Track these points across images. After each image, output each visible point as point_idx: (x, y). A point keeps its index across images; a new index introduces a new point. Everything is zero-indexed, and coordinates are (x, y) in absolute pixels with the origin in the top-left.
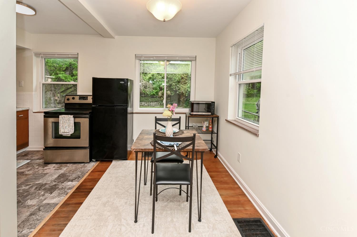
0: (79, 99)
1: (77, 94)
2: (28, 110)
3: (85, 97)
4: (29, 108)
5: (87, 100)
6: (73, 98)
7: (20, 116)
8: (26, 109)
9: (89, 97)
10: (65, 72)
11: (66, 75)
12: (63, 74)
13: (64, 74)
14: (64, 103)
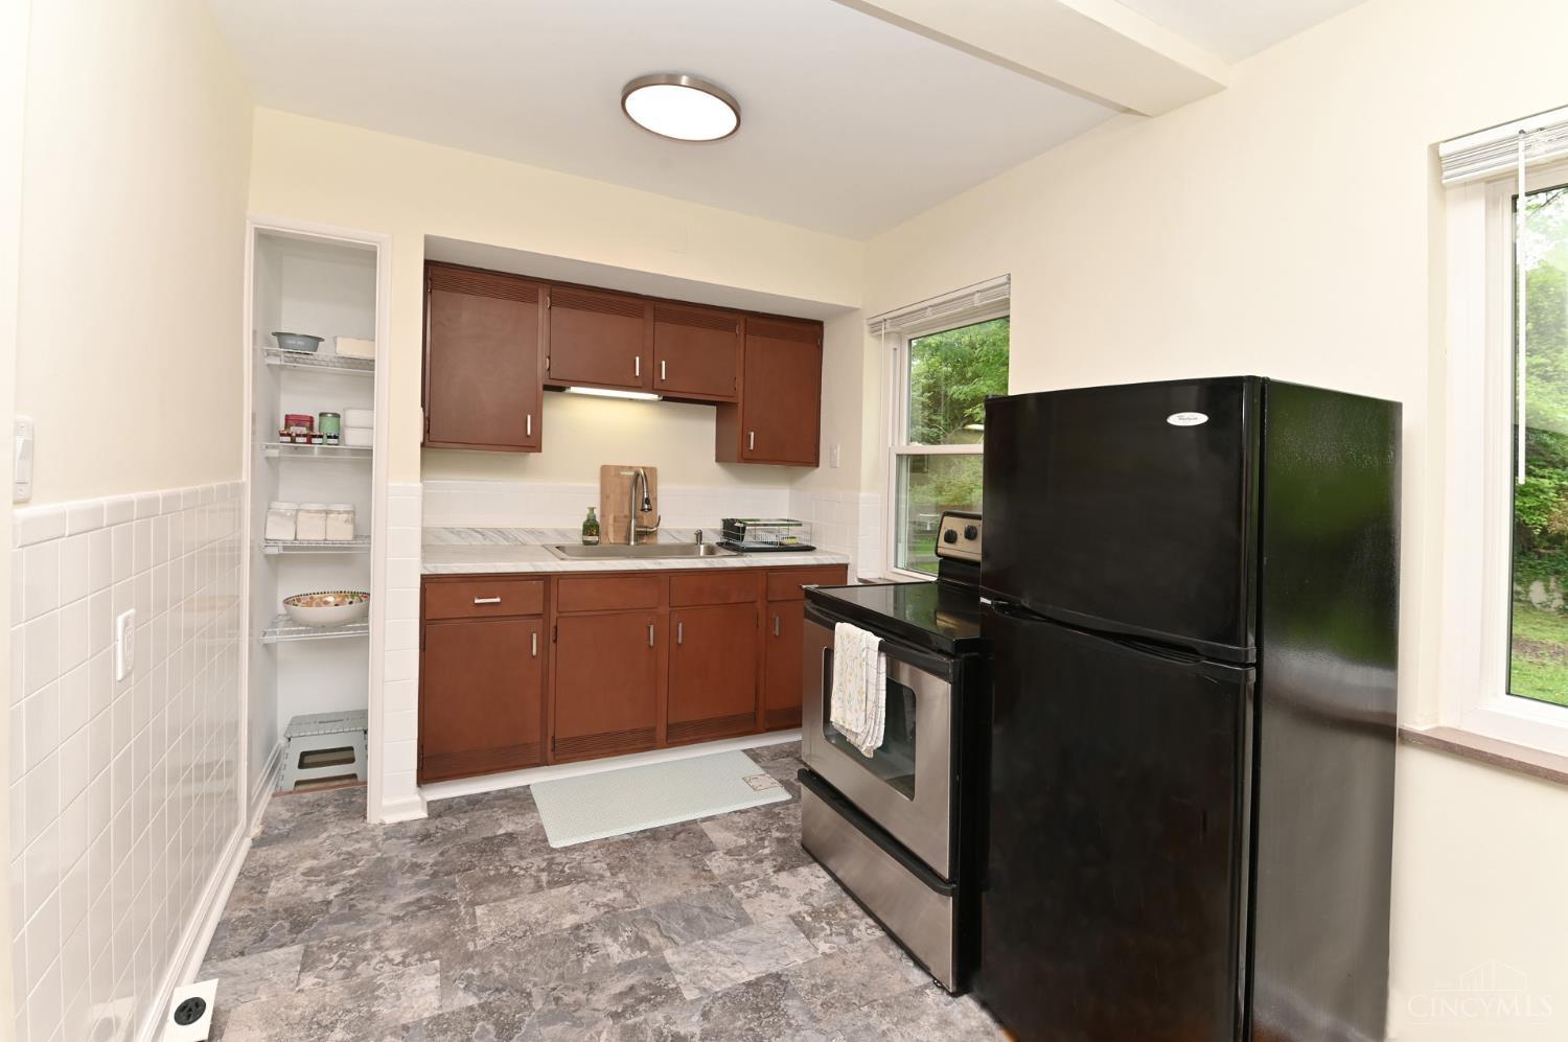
2: (846, 567)
6: (970, 534)
7: (804, 587)
8: (835, 563)
14: (937, 553)
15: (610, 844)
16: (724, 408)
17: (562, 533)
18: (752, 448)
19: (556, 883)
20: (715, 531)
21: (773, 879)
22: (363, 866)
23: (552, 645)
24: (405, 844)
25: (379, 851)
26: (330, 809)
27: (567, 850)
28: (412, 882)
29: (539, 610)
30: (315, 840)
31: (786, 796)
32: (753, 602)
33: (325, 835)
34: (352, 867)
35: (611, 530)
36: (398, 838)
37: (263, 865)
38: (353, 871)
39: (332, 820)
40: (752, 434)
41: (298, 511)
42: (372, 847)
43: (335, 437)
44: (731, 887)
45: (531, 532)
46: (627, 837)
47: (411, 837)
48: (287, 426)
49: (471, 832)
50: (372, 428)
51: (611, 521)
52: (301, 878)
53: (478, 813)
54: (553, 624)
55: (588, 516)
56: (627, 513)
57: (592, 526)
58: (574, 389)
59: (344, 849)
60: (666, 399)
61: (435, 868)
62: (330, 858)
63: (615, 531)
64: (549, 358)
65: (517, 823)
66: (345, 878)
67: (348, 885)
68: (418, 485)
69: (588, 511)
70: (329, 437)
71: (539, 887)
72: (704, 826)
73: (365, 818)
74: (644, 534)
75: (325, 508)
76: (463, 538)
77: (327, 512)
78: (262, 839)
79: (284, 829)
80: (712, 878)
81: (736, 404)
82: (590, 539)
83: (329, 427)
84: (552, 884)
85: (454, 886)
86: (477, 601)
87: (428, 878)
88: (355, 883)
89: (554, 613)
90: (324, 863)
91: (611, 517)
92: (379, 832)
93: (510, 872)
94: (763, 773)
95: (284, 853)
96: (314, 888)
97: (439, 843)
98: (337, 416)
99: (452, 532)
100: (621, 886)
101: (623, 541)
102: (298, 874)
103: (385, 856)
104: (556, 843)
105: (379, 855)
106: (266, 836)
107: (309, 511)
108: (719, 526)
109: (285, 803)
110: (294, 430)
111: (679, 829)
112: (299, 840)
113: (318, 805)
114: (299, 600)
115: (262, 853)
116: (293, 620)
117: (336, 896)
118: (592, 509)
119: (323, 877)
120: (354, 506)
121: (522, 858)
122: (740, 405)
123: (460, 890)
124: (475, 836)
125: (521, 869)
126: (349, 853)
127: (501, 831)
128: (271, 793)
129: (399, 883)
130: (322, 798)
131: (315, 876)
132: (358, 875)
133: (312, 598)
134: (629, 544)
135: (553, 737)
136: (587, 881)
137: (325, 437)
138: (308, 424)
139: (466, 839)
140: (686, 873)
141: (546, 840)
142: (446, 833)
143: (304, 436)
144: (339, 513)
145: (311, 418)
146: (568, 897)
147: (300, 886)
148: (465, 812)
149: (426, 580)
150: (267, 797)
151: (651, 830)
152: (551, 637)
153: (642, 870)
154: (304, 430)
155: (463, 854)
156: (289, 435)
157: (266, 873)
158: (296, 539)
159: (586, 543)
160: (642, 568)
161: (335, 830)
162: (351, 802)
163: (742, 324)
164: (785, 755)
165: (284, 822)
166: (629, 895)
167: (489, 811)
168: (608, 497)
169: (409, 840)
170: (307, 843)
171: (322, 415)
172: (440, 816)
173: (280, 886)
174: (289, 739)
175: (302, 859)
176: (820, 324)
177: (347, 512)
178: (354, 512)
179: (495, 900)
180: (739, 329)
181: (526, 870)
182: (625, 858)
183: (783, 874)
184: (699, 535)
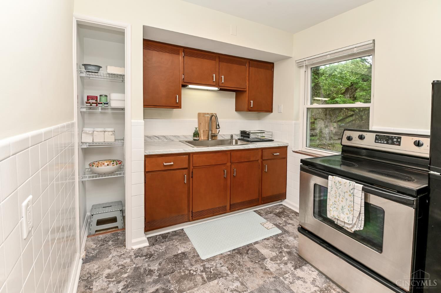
0: (377, 141)
1: (369, 129)
2: (287, 147)
3: (392, 139)
4: (288, 144)
5: (399, 145)
6: (361, 138)
7: (275, 154)
8: (284, 146)
9: (403, 137)
10: (344, 96)
11: (345, 99)
12: (341, 98)
13: (343, 98)
14: (341, 144)
15: (224, 257)
16: (239, 93)
17: (185, 137)
18: (252, 106)
19: (210, 278)
20: (237, 135)
21: (296, 273)
22: (130, 272)
23: (191, 179)
24: (144, 259)
25: (134, 263)
26: (110, 243)
27: (208, 260)
28: (151, 280)
29: (186, 166)
30: (107, 259)
31: (280, 232)
32: (258, 160)
33: (111, 256)
34: (126, 273)
35: (202, 135)
36: (141, 257)
37: (88, 273)
38: (126, 275)
39: (112, 248)
40: (252, 102)
41: (93, 131)
42: (131, 261)
43: (107, 104)
44: (281, 278)
45: (175, 136)
46: (229, 253)
47: (145, 256)
48: (88, 100)
49: (168, 252)
50: (125, 100)
51: (202, 132)
52: (106, 280)
53: (168, 243)
54: (191, 171)
55: (195, 131)
56: (207, 129)
57: (197, 134)
58: (190, 86)
59: (120, 263)
60: (221, 90)
61: (159, 272)
62: (115, 269)
63: (203, 136)
64: (184, 75)
65: (184, 247)
66: (124, 278)
67: (126, 283)
68: (142, 121)
69: (195, 129)
70: (104, 104)
71: (204, 282)
72: (256, 246)
73: (125, 246)
74: (214, 136)
75: (104, 130)
76: (151, 139)
77: (105, 132)
78: (86, 259)
79: (94, 253)
80: (271, 273)
81: (246, 91)
82: (196, 138)
83: (103, 100)
84: (210, 279)
85: (169, 282)
86: (165, 164)
87: (157, 277)
88: (128, 282)
89: (191, 167)
90: (113, 271)
91: (202, 130)
92: (132, 254)
93: (190, 273)
94: (267, 221)
95: (96, 266)
96: (111, 285)
97: (157, 259)
98: (106, 96)
99: (148, 137)
100: (237, 279)
101: (207, 139)
102: (104, 277)
103: (137, 266)
104: (204, 257)
105: (134, 266)
106: (87, 257)
107: (98, 132)
108: (239, 133)
109: (93, 240)
110: (90, 101)
111: (247, 248)
112: (101, 259)
113: (105, 241)
114: (94, 164)
115: (87, 266)
116: (93, 172)
117: (122, 289)
118: (196, 128)
119: (114, 279)
120: (115, 129)
121: (192, 265)
122: (247, 92)
123: (173, 284)
124: (170, 255)
125: (194, 271)
126: (122, 265)
127: (179, 252)
128: (87, 236)
129: (146, 281)
130: (106, 237)
131: (111, 278)
132: (128, 277)
133: (98, 163)
134: (209, 140)
135: (192, 211)
136: (222, 277)
137: (103, 104)
138: (96, 99)
139: (167, 256)
140: (260, 271)
141: (198, 256)
142: (158, 253)
143: (95, 103)
144: (109, 132)
145: (97, 97)
146: (218, 286)
147: (106, 284)
148: (163, 242)
149: (146, 157)
150: (85, 238)
151: (237, 249)
152: (191, 176)
153: (242, 270)
154: (94, 101)
155: (168, 265)
156: (89, 103)
157: (91, 277)
158: (93, 142)
159: (194, 140)
160: (222, 150)
161: (114, 253)
162: (118, 239)
163: (248, 63)
164: (269, 212)
165: (94, 249)
166: (242, 284)
167: (172, 241)
168: (201, 124)
169: (144, 258)
170: (105, 260)
171: (100, 96)
172: (153, 245)
173: (97, 284)
174: (93, 215)
175: (104, 269)
176: (273, 64)
177: (112, 131)
178: (114, 131)
179: (189, 290)
180: (247, 65)
181: (196, 271)
182: (232, 263)
183: (298, 270)
184: (232, 136)
